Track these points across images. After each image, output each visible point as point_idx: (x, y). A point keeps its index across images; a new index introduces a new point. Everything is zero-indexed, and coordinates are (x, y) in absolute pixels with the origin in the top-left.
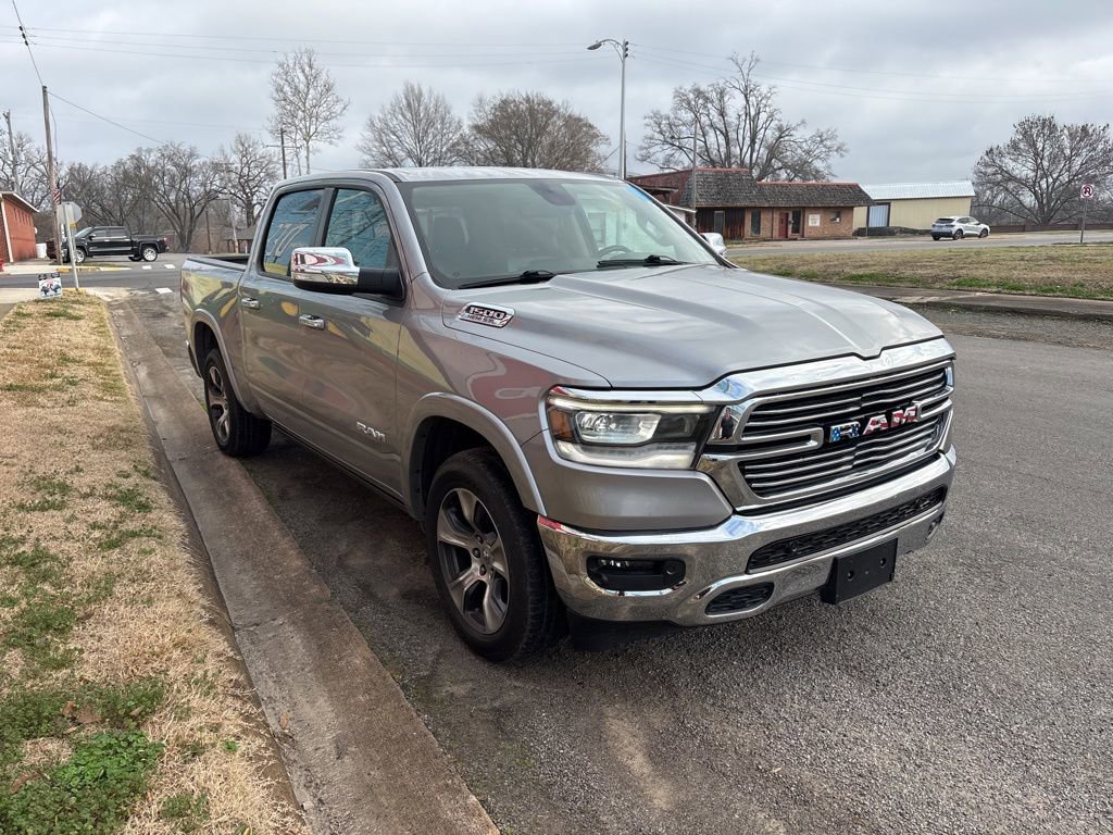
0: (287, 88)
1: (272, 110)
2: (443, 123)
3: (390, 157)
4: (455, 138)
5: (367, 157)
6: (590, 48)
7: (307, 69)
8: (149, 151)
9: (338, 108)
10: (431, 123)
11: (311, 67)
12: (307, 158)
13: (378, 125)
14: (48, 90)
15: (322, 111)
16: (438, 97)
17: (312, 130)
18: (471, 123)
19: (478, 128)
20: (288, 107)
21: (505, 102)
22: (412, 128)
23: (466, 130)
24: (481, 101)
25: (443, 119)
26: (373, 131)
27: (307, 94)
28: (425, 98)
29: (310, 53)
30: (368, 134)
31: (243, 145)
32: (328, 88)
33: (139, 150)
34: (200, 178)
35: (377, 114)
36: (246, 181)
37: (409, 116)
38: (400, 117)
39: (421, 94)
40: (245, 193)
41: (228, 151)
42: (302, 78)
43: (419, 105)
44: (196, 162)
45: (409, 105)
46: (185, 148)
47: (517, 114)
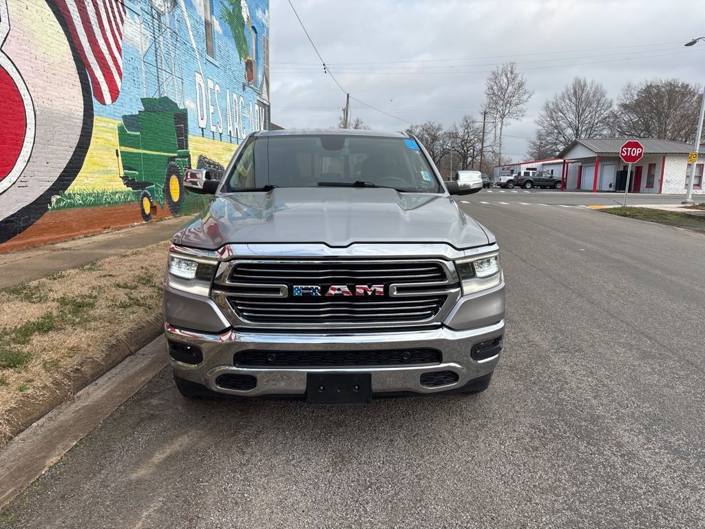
0: (495, 87)
1: (485, 100)
2: (598, 103)
3: (556, 127)
4: (606, 114)
5: (540, 128)
6: (687, 45)
7: (509, 74)
8: (417, 127)
9: (525, 97)
10: (589, 104)
11: (512, 73)
12: (501, 129)
13: (551, 106)
14: (350, 95)
15: (514, 100)
16: (598, 86)
17: (507, 112)
18: (619, 102)
19: (625, 106)
20: (494, 98)
21: (649, 87)
22: (575, 108)
23: (615, 108)
24: (629, 87)
25: (599, 101)
26: (546, 111)
27: (507, 90)
28: (588, 88)
29: (512, 65)
30: (544, 113)
31: (467, 122)
32: (521, 85)
33: (412, 126)
34: (441, 142)
35: (551, 99)
36: (465, 143)
37: (574, 99)
38: (567, 101)
39: (585, 85)
40: (463, 149)
41: (458, 126)
42: (505, 80)
43: (582, 93)
44: (440, 133)
45: (575, 93)
46: (436, 125)
47: (659, 95)
